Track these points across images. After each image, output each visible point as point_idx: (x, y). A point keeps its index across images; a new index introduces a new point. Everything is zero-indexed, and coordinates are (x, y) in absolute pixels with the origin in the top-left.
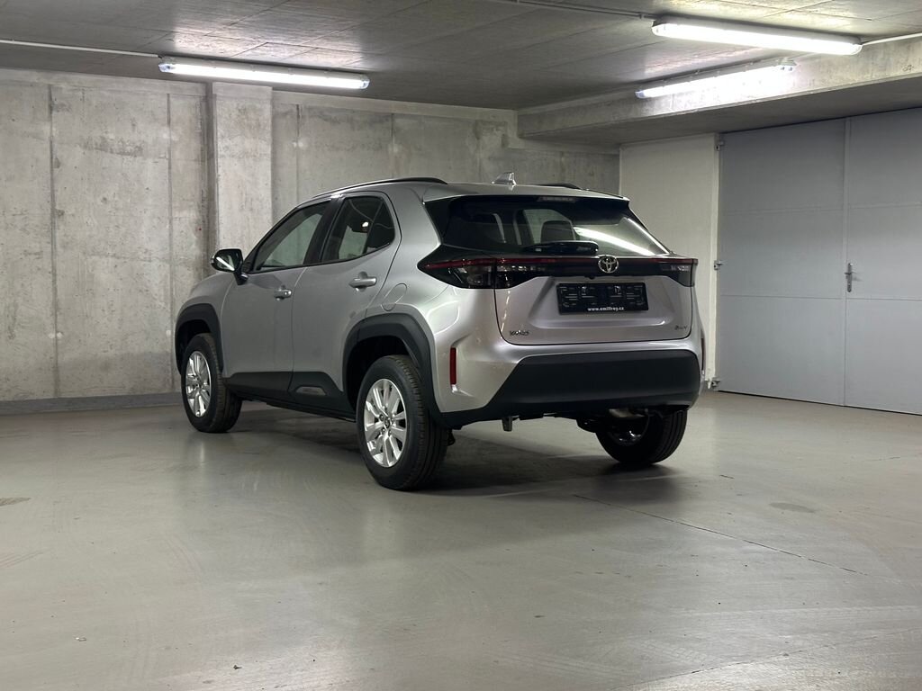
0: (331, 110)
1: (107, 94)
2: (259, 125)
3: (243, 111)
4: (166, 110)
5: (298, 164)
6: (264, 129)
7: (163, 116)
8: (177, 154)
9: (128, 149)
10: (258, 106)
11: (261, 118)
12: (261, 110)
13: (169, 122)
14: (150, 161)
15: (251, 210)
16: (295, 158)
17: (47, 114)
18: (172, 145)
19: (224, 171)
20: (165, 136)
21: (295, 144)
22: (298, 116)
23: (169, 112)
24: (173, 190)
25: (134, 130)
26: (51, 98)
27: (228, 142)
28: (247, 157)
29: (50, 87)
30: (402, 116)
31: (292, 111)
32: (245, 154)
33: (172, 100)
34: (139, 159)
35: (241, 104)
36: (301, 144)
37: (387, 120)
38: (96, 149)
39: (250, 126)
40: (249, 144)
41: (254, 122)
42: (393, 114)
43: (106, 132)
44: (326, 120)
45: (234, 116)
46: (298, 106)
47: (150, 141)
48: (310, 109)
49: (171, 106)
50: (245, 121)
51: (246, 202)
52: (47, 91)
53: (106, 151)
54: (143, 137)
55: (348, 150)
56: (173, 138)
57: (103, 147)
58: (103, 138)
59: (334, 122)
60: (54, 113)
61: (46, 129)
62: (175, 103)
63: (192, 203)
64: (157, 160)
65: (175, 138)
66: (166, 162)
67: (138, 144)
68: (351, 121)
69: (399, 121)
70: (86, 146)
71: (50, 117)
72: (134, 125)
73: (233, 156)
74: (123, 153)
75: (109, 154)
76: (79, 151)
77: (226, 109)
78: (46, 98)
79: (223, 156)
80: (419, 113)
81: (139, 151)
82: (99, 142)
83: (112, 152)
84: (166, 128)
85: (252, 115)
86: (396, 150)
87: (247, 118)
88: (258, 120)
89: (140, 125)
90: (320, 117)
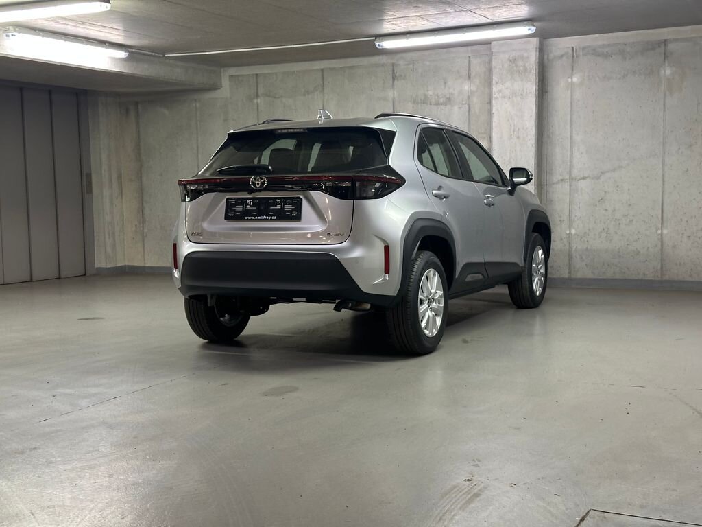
0: (603, 46)
1: (428, 63)
2: (526, 70)
3: (513, 61)
4: (468, 69)
5: (572, 96)
6: (530, 72)
7: (465, 73)
8: (475, 99)
9: (442, 100)
10: (526, 55)
11: (527, 64)
12: (528, 58)
13: (469, 77)
14: (456, 108)
15: (518, 137)
16: (569, 92)
17: (391, 82)
18: (472, 93)
19: (497, 110)
20: (466, 87)
21: (570, 80)
22: (573, 56)
23: (469, 70)
24: (472, 127)
25: (445, 87)
26: (393, 73)
27: (500, 87)
28: (516, 96)
29: (393, 65)
30: (676, 40)
31: (567, 53)
32: (514, 94)
33: (471, 59)
34: (449, 106)
35: (511, 56)
36: (575, 79)
37: (659, 47)
38: (421, 103)
39: (518, 71)
40: (517, 86)
41: (521, 68)
42: (666, 40)
43: (428, 91)
44: (599, 55)
45: (506, 66)
46: (573, 48)
47: (456, 93)
48: (584, 49)
49: (472, 65)
50: (515, 68)
51: (514, 131)
52: (392, 67)
53: (427, 104)
54: (451, 90)
55: (620, 78)
56: (472, 88)
57: (425, 101)
58: (425, 95)
59: (606, 56)
60: (396, 82)
61: (391, 94)
62: (474, 61)
63: (485, 136)
64: (460, 106)
65: (474, 88)
66: (467, 106)
67: (448, 96)
68: (622, 53)
69: (671, 46)
70: (415, 102)
71: (393, 85)
72: (445, 83)
73: (504, 97)
74: (437, 104)
75: (429, 105)
76: (410, 105)
77: (500, 62)
78: (391, 73)
79: (497, 98)
80: (693, 35)
81: (449, 101)
82: (423, 98)
83: (431, 104)
84: (467, 82)
85: (520, 63)
86: (668, 72)
87: (517, 66)
88: (525, 66)
89: (450, 83)
90: (592, 54)
